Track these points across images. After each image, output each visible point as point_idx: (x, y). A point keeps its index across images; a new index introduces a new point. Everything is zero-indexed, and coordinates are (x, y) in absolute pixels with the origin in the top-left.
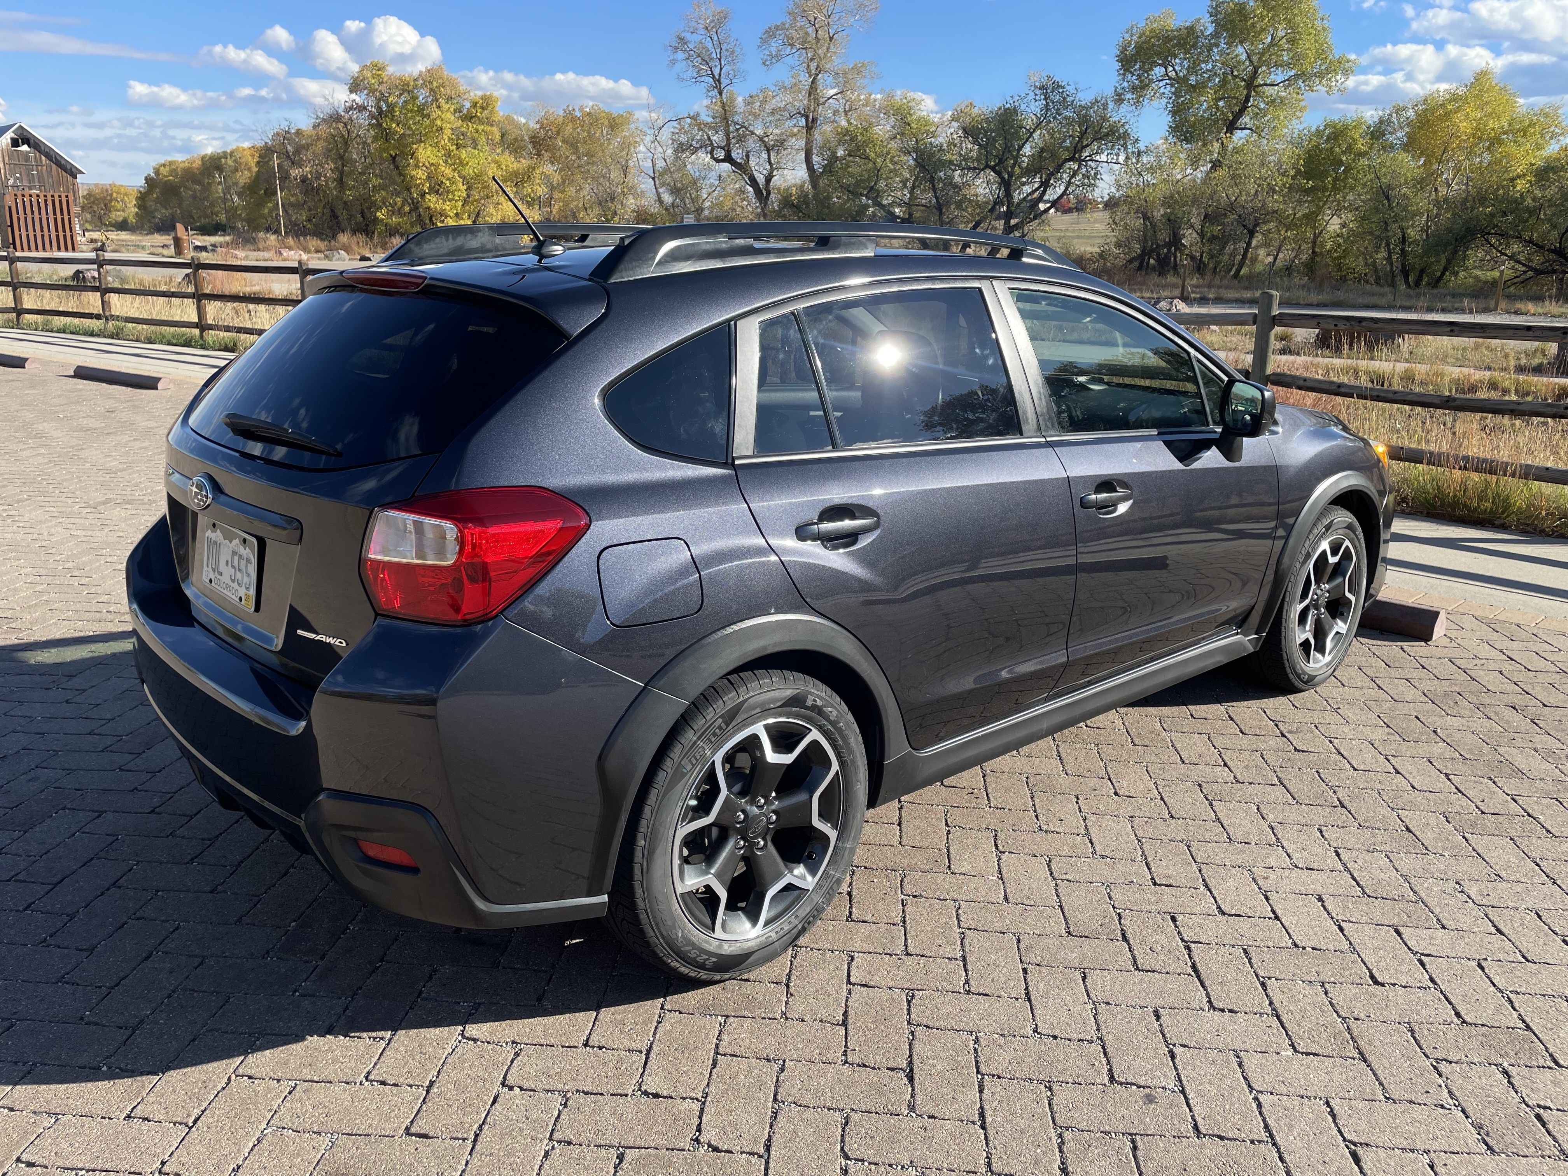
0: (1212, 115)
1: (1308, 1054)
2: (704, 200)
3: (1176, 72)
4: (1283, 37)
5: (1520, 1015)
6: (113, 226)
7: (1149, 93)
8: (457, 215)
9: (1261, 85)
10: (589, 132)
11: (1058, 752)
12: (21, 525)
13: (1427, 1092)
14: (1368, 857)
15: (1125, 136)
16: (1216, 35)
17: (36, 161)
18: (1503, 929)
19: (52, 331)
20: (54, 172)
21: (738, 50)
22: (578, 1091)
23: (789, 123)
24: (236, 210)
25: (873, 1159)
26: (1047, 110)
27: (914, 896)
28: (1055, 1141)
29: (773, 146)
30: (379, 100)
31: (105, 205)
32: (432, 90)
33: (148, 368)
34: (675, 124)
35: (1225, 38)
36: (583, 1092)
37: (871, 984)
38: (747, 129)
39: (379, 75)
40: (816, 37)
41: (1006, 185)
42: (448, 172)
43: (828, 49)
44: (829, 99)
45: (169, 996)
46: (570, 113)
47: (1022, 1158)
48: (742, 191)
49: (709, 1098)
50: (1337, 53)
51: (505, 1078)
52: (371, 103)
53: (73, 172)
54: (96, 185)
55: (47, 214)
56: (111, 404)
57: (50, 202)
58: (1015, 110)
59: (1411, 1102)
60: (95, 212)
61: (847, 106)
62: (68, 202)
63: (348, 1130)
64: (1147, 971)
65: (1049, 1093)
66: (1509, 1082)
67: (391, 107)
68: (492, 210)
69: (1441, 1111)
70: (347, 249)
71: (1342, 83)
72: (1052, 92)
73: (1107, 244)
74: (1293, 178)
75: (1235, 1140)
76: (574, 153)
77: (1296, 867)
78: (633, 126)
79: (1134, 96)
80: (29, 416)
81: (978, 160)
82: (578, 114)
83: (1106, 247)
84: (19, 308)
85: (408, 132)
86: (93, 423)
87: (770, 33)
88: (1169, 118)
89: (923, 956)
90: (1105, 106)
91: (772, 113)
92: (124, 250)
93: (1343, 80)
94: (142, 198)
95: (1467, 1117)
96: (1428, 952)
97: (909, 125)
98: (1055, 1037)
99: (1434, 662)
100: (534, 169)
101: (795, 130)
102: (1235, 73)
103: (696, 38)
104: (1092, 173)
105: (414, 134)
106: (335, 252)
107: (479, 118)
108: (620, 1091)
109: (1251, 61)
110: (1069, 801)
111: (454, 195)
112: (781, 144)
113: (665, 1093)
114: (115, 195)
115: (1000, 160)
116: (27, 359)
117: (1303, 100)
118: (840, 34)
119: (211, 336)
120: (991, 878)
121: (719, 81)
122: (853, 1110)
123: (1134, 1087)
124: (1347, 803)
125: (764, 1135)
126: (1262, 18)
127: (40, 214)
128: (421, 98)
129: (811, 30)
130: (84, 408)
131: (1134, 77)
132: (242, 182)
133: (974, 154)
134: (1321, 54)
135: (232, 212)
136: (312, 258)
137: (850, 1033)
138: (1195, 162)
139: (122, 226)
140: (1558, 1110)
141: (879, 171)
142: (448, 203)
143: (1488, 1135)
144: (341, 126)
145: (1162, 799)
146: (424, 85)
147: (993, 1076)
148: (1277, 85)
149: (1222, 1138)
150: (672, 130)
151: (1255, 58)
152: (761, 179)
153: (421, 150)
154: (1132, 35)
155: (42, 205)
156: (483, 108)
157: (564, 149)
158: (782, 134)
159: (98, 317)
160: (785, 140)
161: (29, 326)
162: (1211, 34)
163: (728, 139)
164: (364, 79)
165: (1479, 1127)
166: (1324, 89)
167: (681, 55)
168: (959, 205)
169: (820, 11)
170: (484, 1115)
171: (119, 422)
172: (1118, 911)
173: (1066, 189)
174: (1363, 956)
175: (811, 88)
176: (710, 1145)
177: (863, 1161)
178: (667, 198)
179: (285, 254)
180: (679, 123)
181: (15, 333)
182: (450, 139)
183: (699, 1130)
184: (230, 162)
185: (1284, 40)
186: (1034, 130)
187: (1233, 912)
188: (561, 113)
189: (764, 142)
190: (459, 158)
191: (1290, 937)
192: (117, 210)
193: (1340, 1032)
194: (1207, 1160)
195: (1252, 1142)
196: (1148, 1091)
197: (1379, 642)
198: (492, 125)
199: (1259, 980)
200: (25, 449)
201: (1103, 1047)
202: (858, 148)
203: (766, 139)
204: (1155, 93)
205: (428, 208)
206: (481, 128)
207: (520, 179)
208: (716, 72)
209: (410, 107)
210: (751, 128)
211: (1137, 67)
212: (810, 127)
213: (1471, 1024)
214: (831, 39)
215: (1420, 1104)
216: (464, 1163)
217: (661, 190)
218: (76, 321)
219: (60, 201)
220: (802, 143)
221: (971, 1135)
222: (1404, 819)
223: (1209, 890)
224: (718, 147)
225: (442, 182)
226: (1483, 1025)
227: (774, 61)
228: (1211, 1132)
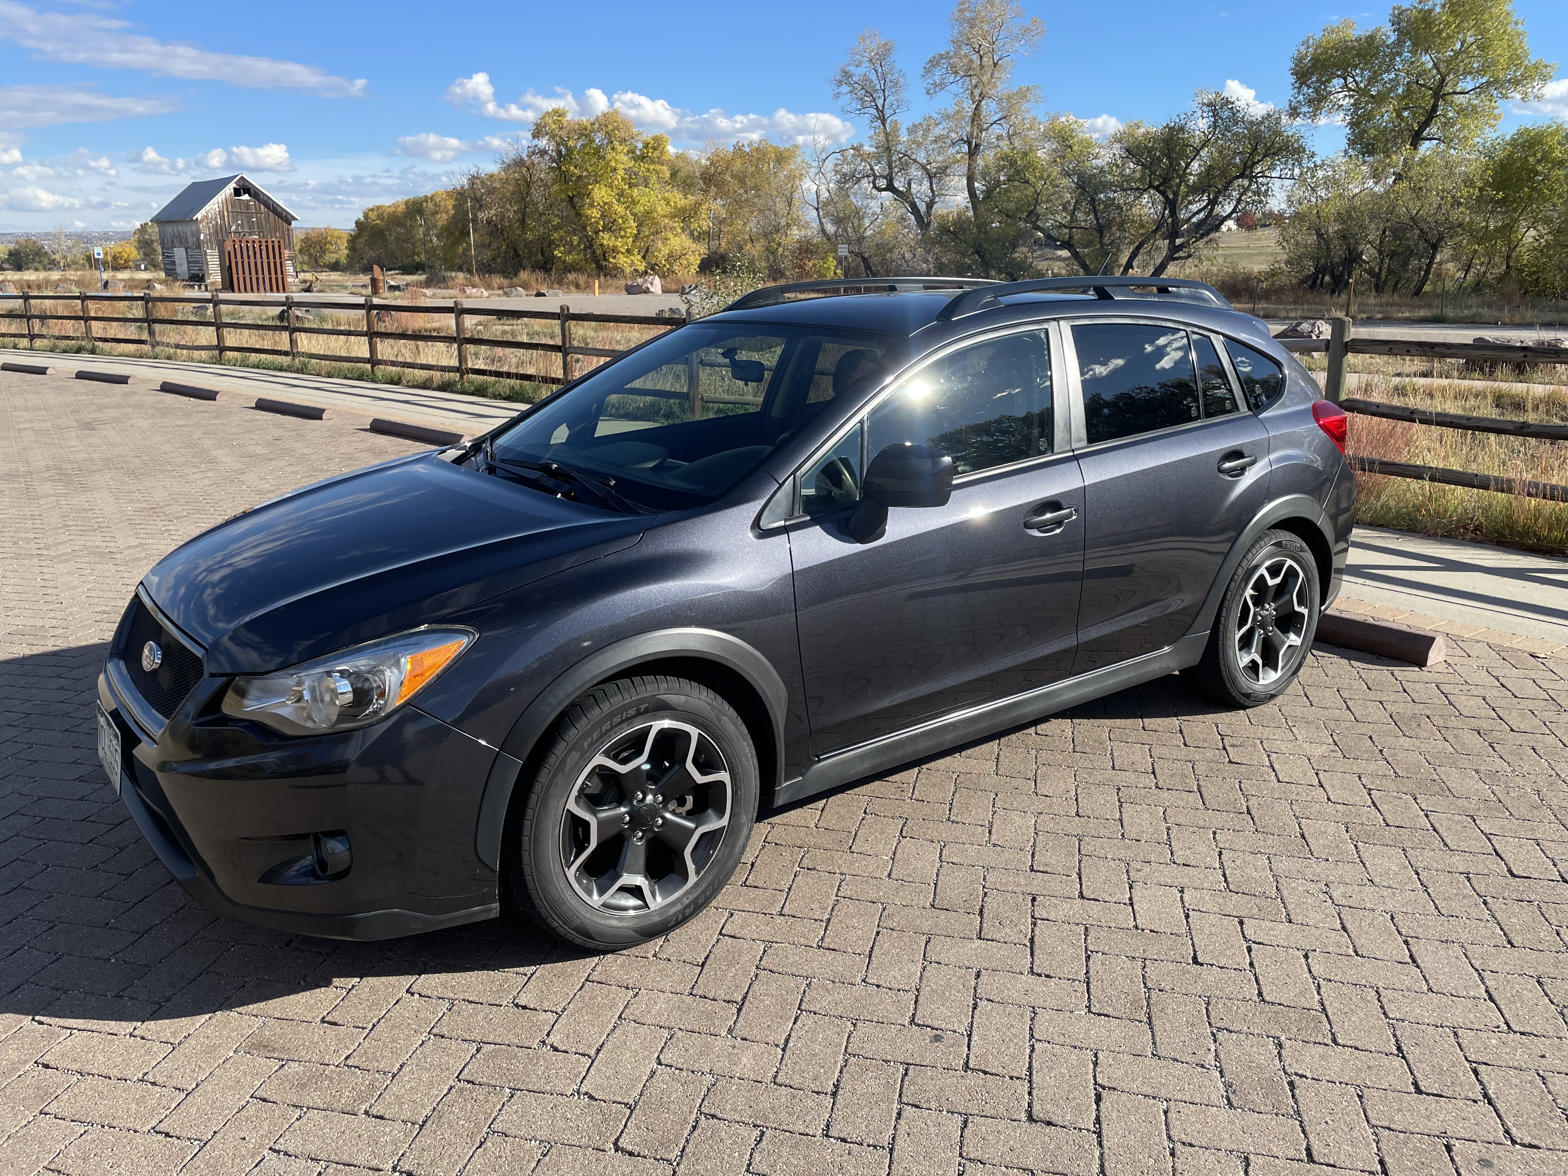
0: (1395, 126)
1: (1099, 1015)
2: (866, 229)
3: (1356, 83)
4: (1472, 44)
5: (1322, 999)
6: (327, 267)
7: (1327, 105)
8: (628, 251)
9: (1450, 94)
10: (757, 166)
11: (998, 755)
12: (175, 538)
13: (1194, 1053)
14: (1249, 858)
15: (1301, 150)
16: (1399, 43)
17: (256, 209)
18: (1349, 926)
19: (248, 366)
20: (272, 220)
21: (902, 80)
22: (464, 1000)
23: (952, 150)
24: (435, 251)
25: (679, 1066)
26: (1215, 128)
27: (809, 869)
28: (840, 1063)
29: (935, 174)
30: (558, 145)
31: (321, 248)
32: (607, 133)
33: (320, 399)
34: (838, 156)
35: (1409, 46)
36: (468, 1001)
37: (738, 936)
38: (910, 158)
39: (560, 121)
40: (981, 64)
41: (1171, 205)
42: (620, 209)
43: (992, 75)
44: (992, 124)
45: (177, 912)
46: (739, 149)
47: (805, 1075)
48: (903, 219)
49: (565, 1013)
50: (1533, 59)
51: (410, 987)
52: (552, 147)
53: (288, 219)
54: (313, 229)
55: (261, 258)
56: (279, 432)
57: (263, 247)
58: (1182, 129)
59: (1175, 1060)
60: (311, 254)
61: (1011, 132)
62: (279, 246)
63: (279, 1015)
64: (988, 940)
65: (852, 1029)
66: (1279, 1053)
67: (570, 150)
68: (660, 244)
69: (1200, 1069)
70: (525, 286)
71: (1540, 89)
72: (1221, 108)
73: (1278, 262)
74: (1481, 190)
75: (996, 1075)
76: (741, 187)
77: (1174, 863)
78: (799, 159)
79: (1311, 110)
80: (207, 443)
81: (1141, 180)
82: (747, 150)
83: (1276, 265)
84: (221, 345)
85: (585, 174)
86: (259, 450)
87: (934, 63)
88: (1347, 130)
89: (794, 917)
90: (1278, 120)
91: (935, 141)
92: (328, 290)
93: (1540, 86)
94: (353, 240)
95: (1222, 1077)
96: (1261, 941)
97: (1071, 147)
98: (878, 986)
99: (1418, 686)
100: (700, 204)
101: (959, 156)
102: (1422, 82)
103: (861, 70)
104: (1263, 189)
105: (590, 175)
106: (513, 289)
107: (650, 158)
108: (497, 1003)
109: (1438, 69)
110: (988, 798)
111: (626, 232)
112: (943, 171)
113: (532, 1006)
114: (329, 238)
115: (1164, 179)
116: (217, 393)
117: (1497, 108)
118: (1005, 60)
119: (380, 370)
120: (884, 857)
121: (882, 112)
122: (680, 1029)
123: (929, 1029)
124: (1253, 812)
125: (598, 1042)
126: (1448, 24)
127: (255, 258)
128: (597, 141)
129: (975, 57)
130: (255, 437)
131: (1310, 90)
132: (440, 223)
133: (1138, 175)
134: (1515, 59)
135: (431, 253)
136: (493, 295)
137: (704, 972)
138: (1376, 175)
139: (335, 267)
140: (1313, 1079)
141: (1038, 195)
142: (620, 240)
143: (1234, 1092)
144: (524, 170)
145: (1076, 800)
146: (600, 129)
147: (811, 1012)
148: (1467, 93)
149: (985, 1073)
150: (836, 162)
151: (1442, 66)
152: (922, 207)
153: (596, 190)
154: (1308, 48)
155: (257, 250)
156: (654, 149)
157: (734, 184)
158: (944, 161)
159: (286, 353)
160: (947, 167)
161: (229, 362)
162: (1393, 42)
163: (890, 168)
164: (545, 126)
165: (1228, 1086)
166: (1519, 96)
167: (845, 89)
168: (1121, 226)
169: (984, 38)
170: (384, 1012)
171: (282, 449)
172: (986, 890)
173: (1236, 206)
174: (1195, 940)
175: (974, 114)
176: (552, 1046)
177: (671, 1066)
178: (830, 228)
179: (468, 292)
180: (842, 155)
181: (217, 368)
182: (623, 179)
183: (548, 1035)
184: (430, 205)
185: (1474, 47)
186: (1202, 148)
187: (1092, 897)
188: (731, 149)
189: (927, 169)
190: (631, 197)
191: (1135, 920)
192: (330, 252)
193: (1141, 999)
194: (964, 1088)
195: (1011, 1078)
196: (939, 1032)
197: (1371, 666)
198: (663, 164)
199: (1086, 953)
200: (196, 473)
201: (917, 997)
202: (1018, 172)
203: (929, 167)
204: (1334, 105)
205: (602, 245)
206: (652, 167)
207: (686, 216)
208: (880, 103)
209: (587, 150)
210: (914, 157)
211: (1314, 79)
212: (973, 152)
213: (1269, 1003)
214: (995, 65)
215: (1182, 1063)
216: (357, 1044)
217: (824, 220)
218: (270, 357)
219: (273, 246)
220: (965, 169)
221: (770, 1054)
222: (1303, 827)
223: (1080, 878)
224: (881, 176)
225: (615, 220)
226: (1279, 1004)
227: (938, 89)
228: (977, 1067)
